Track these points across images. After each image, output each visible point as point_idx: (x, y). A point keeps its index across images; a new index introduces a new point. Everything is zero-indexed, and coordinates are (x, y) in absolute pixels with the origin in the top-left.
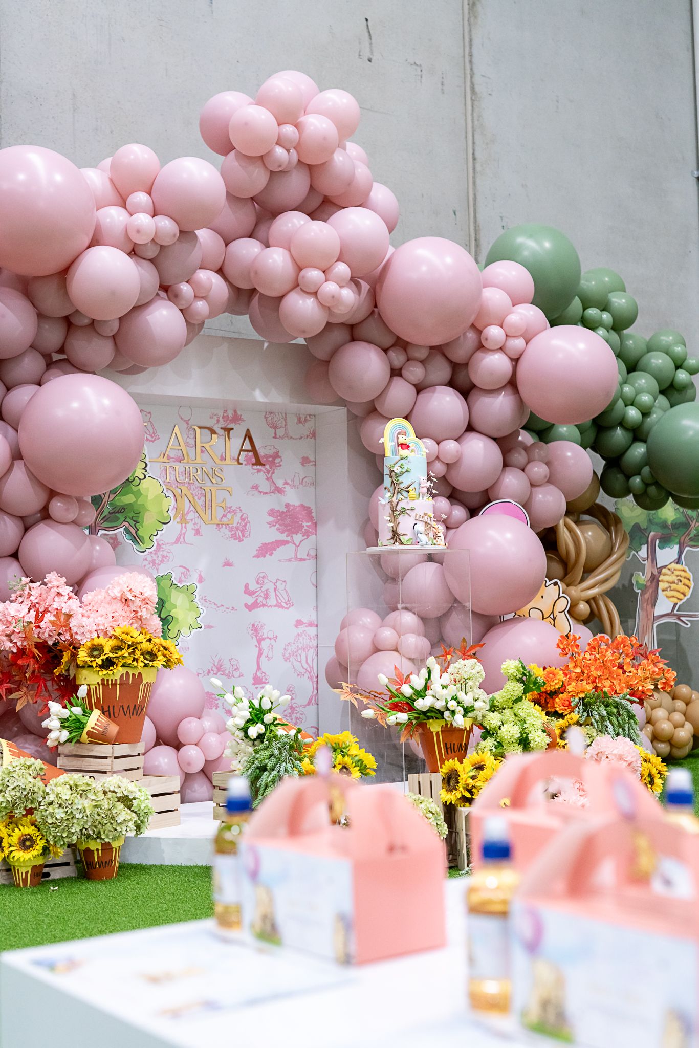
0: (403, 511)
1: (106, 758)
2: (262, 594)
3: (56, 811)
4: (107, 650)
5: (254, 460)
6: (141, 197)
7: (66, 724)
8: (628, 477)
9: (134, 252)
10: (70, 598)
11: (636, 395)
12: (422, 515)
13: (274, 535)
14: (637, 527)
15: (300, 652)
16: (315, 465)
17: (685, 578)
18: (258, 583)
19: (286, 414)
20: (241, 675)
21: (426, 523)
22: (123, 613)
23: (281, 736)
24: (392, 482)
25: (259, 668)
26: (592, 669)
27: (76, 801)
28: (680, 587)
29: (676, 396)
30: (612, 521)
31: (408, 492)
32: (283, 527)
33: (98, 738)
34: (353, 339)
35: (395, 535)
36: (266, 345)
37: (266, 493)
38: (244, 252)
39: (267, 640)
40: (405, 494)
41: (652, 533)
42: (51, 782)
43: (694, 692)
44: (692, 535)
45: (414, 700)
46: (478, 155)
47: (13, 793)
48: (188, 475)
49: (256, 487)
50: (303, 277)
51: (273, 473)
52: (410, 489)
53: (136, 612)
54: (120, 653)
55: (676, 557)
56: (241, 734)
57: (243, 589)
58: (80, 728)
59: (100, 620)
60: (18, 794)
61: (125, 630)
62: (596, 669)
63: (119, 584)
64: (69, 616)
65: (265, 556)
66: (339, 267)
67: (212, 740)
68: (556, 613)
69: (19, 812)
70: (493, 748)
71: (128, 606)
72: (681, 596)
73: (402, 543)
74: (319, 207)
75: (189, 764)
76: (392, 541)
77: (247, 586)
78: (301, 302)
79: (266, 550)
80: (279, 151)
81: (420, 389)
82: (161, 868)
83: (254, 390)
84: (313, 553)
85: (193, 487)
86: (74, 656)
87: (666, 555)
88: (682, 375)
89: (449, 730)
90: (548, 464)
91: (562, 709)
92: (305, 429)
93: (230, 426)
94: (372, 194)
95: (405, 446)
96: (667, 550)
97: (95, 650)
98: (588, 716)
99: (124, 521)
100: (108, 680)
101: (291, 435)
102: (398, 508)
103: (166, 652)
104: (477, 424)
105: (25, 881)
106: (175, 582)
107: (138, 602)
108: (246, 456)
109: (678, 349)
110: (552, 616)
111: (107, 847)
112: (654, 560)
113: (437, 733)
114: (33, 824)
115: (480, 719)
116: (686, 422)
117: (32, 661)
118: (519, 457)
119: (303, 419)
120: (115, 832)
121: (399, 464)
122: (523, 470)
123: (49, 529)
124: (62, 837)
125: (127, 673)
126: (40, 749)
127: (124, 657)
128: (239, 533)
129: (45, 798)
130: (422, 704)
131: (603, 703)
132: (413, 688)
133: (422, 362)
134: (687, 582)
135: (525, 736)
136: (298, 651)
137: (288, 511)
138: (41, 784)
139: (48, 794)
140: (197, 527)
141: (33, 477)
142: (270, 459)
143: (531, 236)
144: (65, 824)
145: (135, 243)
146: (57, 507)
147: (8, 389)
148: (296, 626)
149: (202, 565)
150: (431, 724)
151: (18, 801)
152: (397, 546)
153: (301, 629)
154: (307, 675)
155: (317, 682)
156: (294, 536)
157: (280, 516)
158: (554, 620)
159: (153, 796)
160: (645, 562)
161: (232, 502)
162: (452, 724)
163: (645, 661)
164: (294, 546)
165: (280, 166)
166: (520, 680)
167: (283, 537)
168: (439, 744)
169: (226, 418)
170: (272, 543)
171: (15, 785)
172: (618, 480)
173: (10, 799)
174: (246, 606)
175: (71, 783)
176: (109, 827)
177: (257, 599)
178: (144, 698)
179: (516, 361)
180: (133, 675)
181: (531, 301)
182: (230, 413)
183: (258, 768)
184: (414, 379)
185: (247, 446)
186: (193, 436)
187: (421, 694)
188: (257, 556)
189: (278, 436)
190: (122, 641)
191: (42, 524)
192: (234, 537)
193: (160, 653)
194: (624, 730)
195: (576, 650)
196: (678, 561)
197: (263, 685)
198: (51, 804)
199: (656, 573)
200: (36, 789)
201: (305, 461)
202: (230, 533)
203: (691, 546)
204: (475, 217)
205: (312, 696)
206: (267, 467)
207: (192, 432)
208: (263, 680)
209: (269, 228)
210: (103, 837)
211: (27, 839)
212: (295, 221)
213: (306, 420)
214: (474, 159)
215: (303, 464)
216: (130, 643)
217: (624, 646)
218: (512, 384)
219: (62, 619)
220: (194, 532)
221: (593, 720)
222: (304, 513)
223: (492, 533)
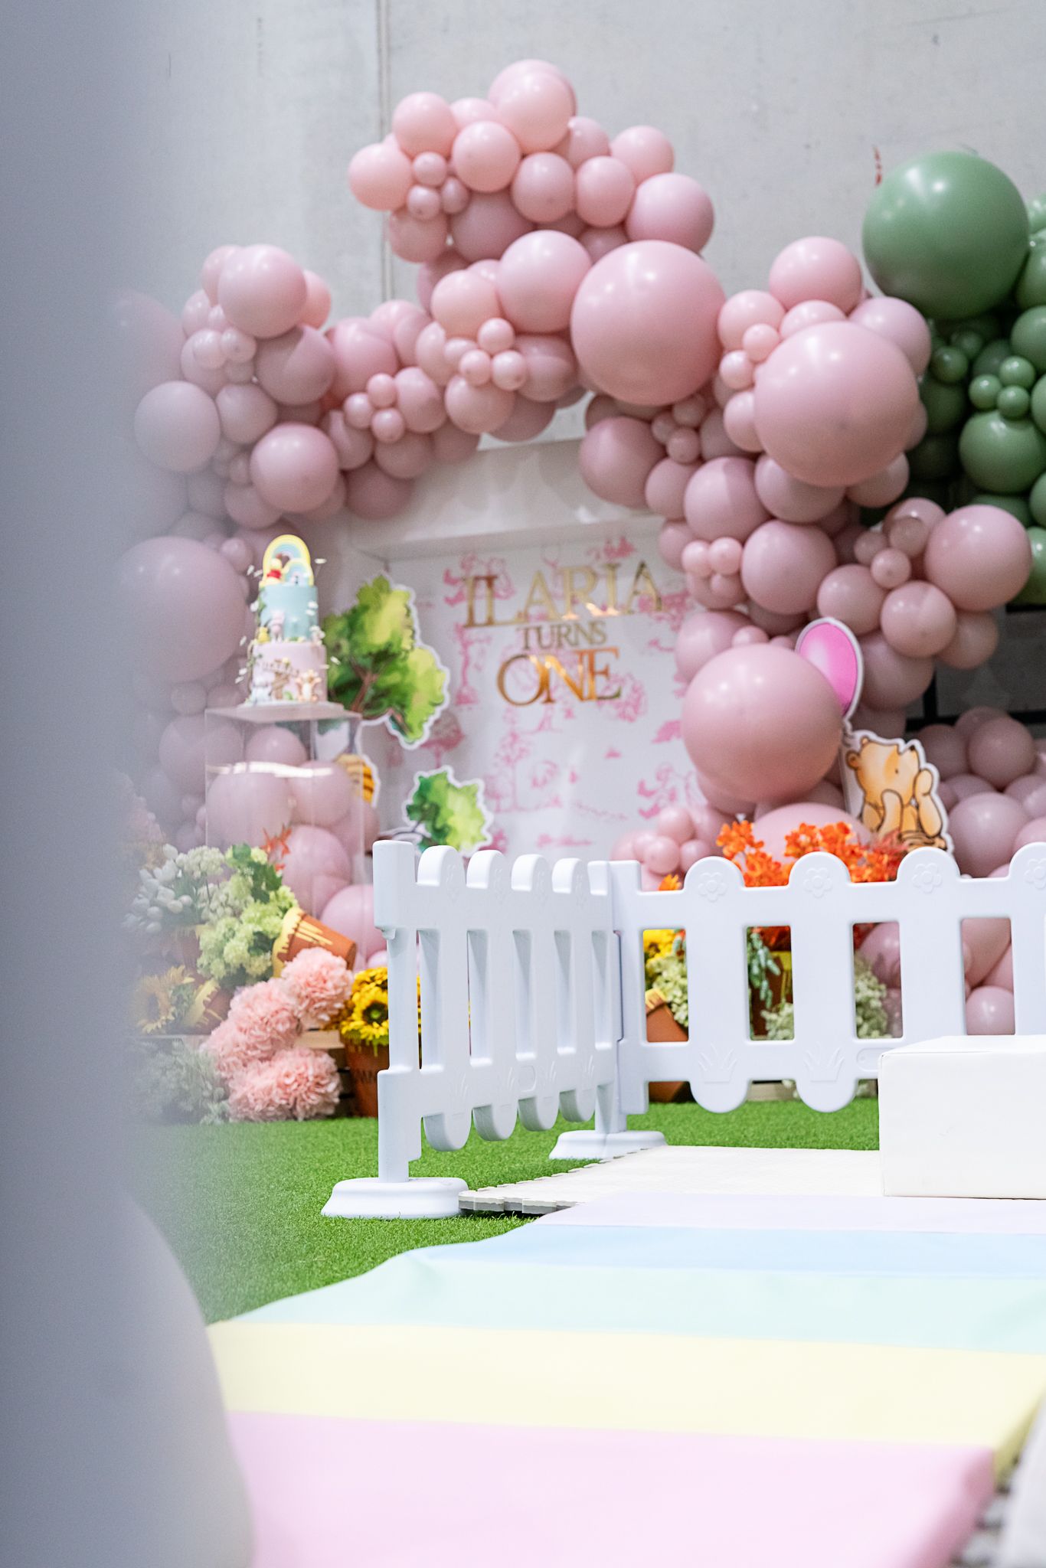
2: (665, 794)
5: (651, 604)
18: (659, 778)
21: (277, 673)
37: (671, 649)
48: (557, 636)
49: (655, 643)
57: (636, 788)
65: (669, 740)
66: (492, 324)
68: (919, 795)
77: (642, 785)
79: (669, 730)
93: (616, 561)
99: (389, 705)
104: (771, 508)
108: (640, 600)
122: (863, 566)
128: (630, 710)
140: (567, 706)
142: (677, 599)
149: (575, 759)
158: (917, 807)
161: (619, 668)
169: (609, 551)
170: (679, 721)
174: (642, 813)
177: (658, 802)
182: (616, 544)
184: (681, 455)
185: (640, 586)
186: (561, 583)
188: (659, 740)
192: (623, 716)
202: (616, 711)
206: (673, 611)
207: (560, 578)
220: (564, 713)
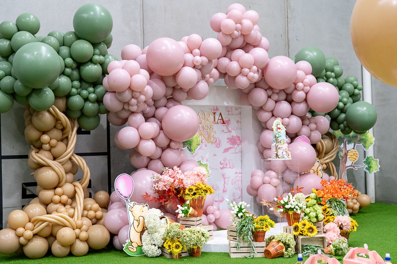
0: (279, 148)
1: (194, 221)
2: (225, 164)
3: (187, 238)
4: (194, 190)
5: (222, 122)
6: (197, 51)
7: (184, 212)
8: (339, 124)
9: (194, 67)
10: (181, 174)
11: (342, 98)
12: (285, 149)
13: (229, 145)
14: (340, 137)
15: (236, 182)
16: (241, 123)
17: (356, 154)
18: (224, 161)
19: (232, 107)
20: (219, 190)
21: (286, 152)
22: (198, 179)
23: (248, 216)
24: (276, 139)
25: (224, 187)
26: (332, 190)
27: (192, 235)
28: (354, 157)
29: (355, 98)
30: (333, 137)
31: (281, 142)
32: (231, 143)
33: (192, 215)
34: (256, 87)
35: (277, 155)
36: (227, 87)
37: (226, 133)
38: (224, 62)
39: (227, 178)
40: (280, 143)
41: (345, 139)
42: (183, 230)
43: (359, 192)
44: (358, 140)
45: (285, 205)
46: (289, 16)
47: (174, 233)
48: (203, 128)
49: (223, 131)
50: (243, 71)
51: (228, 126)
52: (281, 141)
53: (201, 178)
54: (198, 191)
55: (353, 147)
56: (236, 215)
57: (219, 163)
58: (187, 213)
59: (191, 181)
60: (175, 233)
61: (199, 184)
62: (333, 190)
63: (196, 170)
64: (182, 180)
65: (226, 152)
66: (254, 67)
67: (217, 213)
68: (318, 170)
69: (175, 238)
70: (308, 219)
71: (199, 176)
72: (355, 160)
73: (279, 158)
74: (245, 46)
75: (211, 220)
76: (276, 157)
77: (221, 162)
78: (242, 78)
79: (226, 150)
80: (236, 32)
81: (276, 102)
82: (211, 253)
83: (224, 102)
84: (240, 151)
85: (204, 132)
86: (184, 192)
87: (350, 146)
88: (357, 91)
89: (295, 214)
90: (316, 124)
91: (323, 203)
92: (238, 112)
93: (215, 112)
94: (262, 41)
95: (279, 128)
96: (350, 145)
97: (190, 190)
98: (331, 205)
99: (187, 145)
100: (194, 199)
101: (233, 114)
102: (278, 147)
103: (210, 190)
104: (294, 113)
105: (176, 257)
106: (202, 163)
107: (202, 176)
108: (220, 121)
109: (355, 82)
110: (317, 171)
111: (198, 248)
112: (346, 148)
113: (291, 215)
114: (179, 241)
115: (303, 210)
116: (359, 108)
117: (172, 193)
118: (307, 122)
119: (237, 108)
120: (201, 244)
121: (278, 134)
122: (308, 126)
123: (170, 151)
124: (188, 245)
125: (199, 196)
126: (172, 218)
127: (199, 192)
128: (218, 145)
129: (182, 234)
130: (287, 207)
131: (335, 201)
132: (284, 202)
133: (277, 93)
134: (356, 155)
135: (317, 215)
136: (236, 181)
137: (233, 138)
138: (181, 230)
139: (183, 233)
140: (206, 144)
141: (166, 135)
142: (227, 122)
143: (310, 52)
144: (189, 242)
145: (195, 65)
146: (173, 144)
147: (156, 108)
148: (235, 174)
149: (207, 156)
150: (289, 212)
151: (175, 235)
152: (278, 159)
153: (237, 175)
154: (239, 189)
155: (242, 191)
156: (235, 145)
157: (230, 139)
158: (318, 173)
159: (208, 231)
160: (343, 149)
161: (216, 136)
162: (296, 212)
163: (347, 187)
164: (234, 149)
165: (236, 37)
166: (315, 199)
167: (231, 146)
168: (292, 218)
169: (214, 109)
170: (228, 148)
171: (174, 231)
172: (335, 125)
173: (173, 235)
174: (220, 168)
175: (190, 230)
176: (199, 242)
177: (223, 166)
178: (204, 203)
179: (307, 94)
180: (201, 197)
181: (311, 73)
182: (215, 108)
183: (242, 226)
184: (275, 99)
185: (220, 118)
186: (204, 116)
187: (287, 203)
188: (224, 152)
189: (229, 114)
190: (198, 187)
191: (168, 150)
192: (217, 147)
193: (208, 191)
194: (342, 209)
195: (326, 184)
196: (354, 148)
197: (226, 192)
198: (185, 236)
199: (346, 152)
200: (180, 232)
201: (238, 122)
202: (215, 146)
203: (358, 143)
204: (288, 37)
205: (240, 196)
206: (226, 124)
207: (204, 114)
208: (226, 191)
209: (231, 54)
210: (198, 245)
211: (177, 246)
212: (239, 52)
213: (238, 109)
214: (287, 18)
215: (237, 123)
216: (201, 188)
217: (341, 183)
218: (306, 100)
219: (180, 181)
220: (205, 146)
221: (332, 207)
222: (237, 138)
223: (300, 147)
